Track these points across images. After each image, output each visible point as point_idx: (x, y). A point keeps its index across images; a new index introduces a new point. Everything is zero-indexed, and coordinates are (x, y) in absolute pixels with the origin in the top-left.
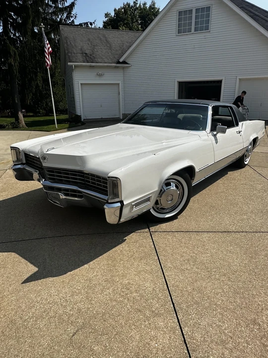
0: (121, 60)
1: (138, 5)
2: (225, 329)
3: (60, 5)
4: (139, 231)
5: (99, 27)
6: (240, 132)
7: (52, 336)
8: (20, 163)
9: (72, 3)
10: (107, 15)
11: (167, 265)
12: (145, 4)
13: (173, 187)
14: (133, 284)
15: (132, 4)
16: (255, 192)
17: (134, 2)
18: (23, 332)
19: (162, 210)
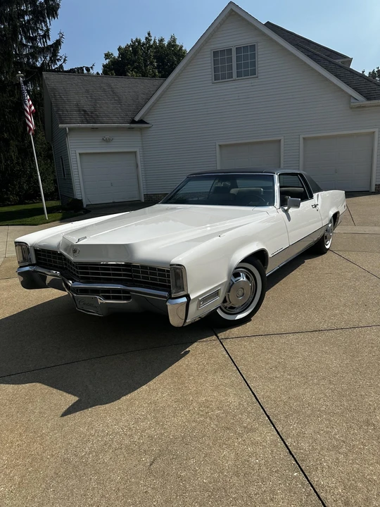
0: (137, 119)
1: (152, 43)
2: (335, 434)
3: (39, 44)
4: (204, 340)
5: (98, 73)
6: (316, 206)
7: (124, 469)
8: (27, 264)
9: (57, 41)
10: (107, 56)
11: (251, 374)
12: (161, 40)
13: (243, 278)
14: (212, 401)
15: (143, 40)
16: (344, 282)
17: (146, 38)
18: (84, 470)
19: (231, 310)
